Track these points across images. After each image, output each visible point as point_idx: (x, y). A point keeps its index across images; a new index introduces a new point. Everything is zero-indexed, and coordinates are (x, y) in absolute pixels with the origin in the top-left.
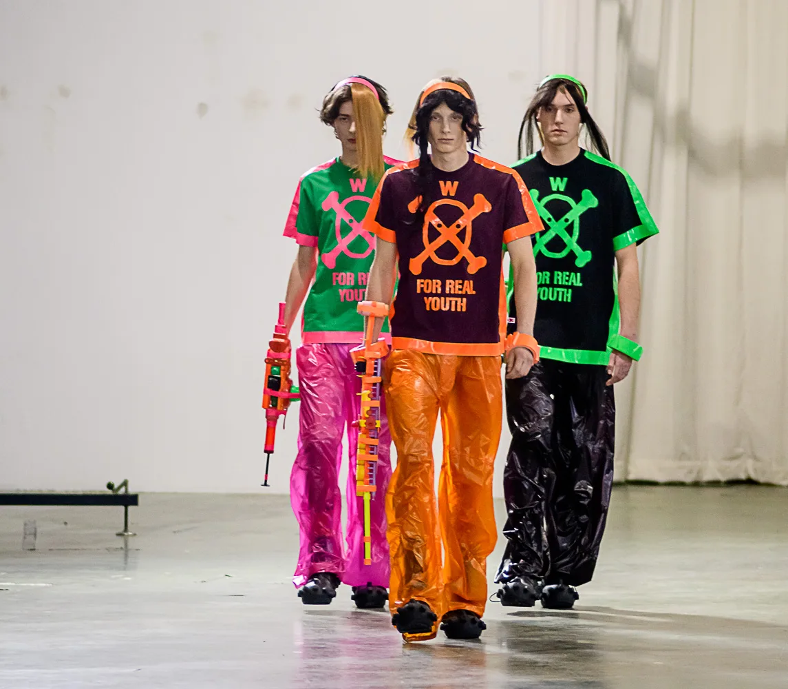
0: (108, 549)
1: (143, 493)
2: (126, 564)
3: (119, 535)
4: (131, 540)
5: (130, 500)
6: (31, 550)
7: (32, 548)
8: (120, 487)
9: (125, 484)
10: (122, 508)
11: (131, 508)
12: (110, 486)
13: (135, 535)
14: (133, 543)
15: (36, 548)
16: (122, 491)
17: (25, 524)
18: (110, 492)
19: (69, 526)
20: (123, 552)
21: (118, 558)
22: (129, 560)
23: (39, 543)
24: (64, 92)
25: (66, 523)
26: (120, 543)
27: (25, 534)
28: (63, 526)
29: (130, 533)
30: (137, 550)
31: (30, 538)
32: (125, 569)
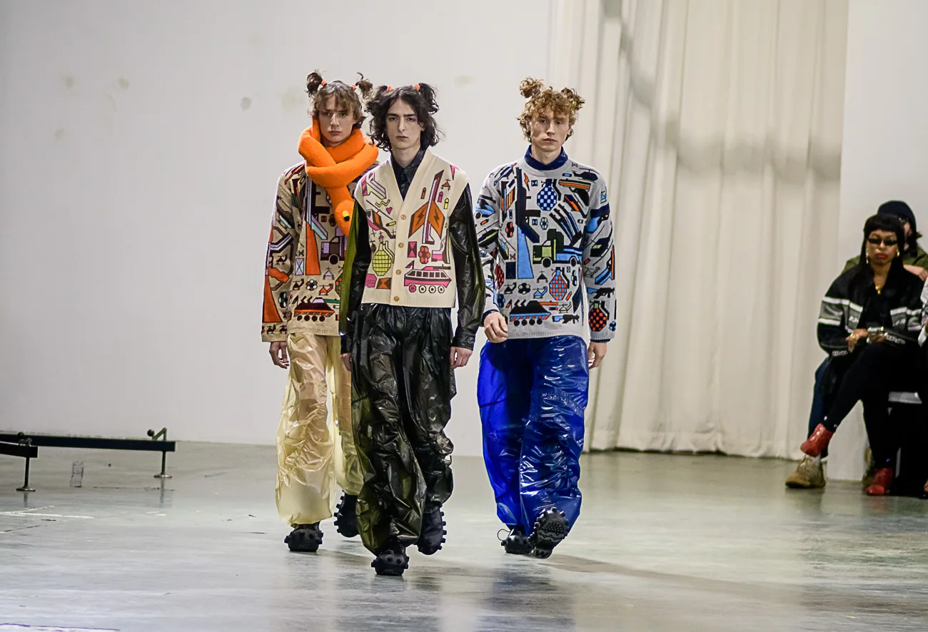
0: (146, 489)
1: (178, 441)
2: (162, 502)
3: (156, 477)
4: (167, 482)
5: (168, 447)
6: (80, 487)
7: (79, 485)
8: (159, 435)
9: (164, 431)
10: (161, 453)
11: (168, 453)
12: (150, 433)
13: (171, 477)
14: (168, 484)
15: (82, 485)
16: (161, 438)
17: (74, 465)
18: (150, 438)
19: (112, 467)
20: (159, 491)
21: (156, 497)
22: (165, 499)
23: (86, 480)
24: (124, 84)
25: (110, 465)
26: (157, 484)
27: (74, 473)
28: (108, 467)
29: (166, 476)
30: (172, 490)
31: (77, 477)
32: (160, 506)
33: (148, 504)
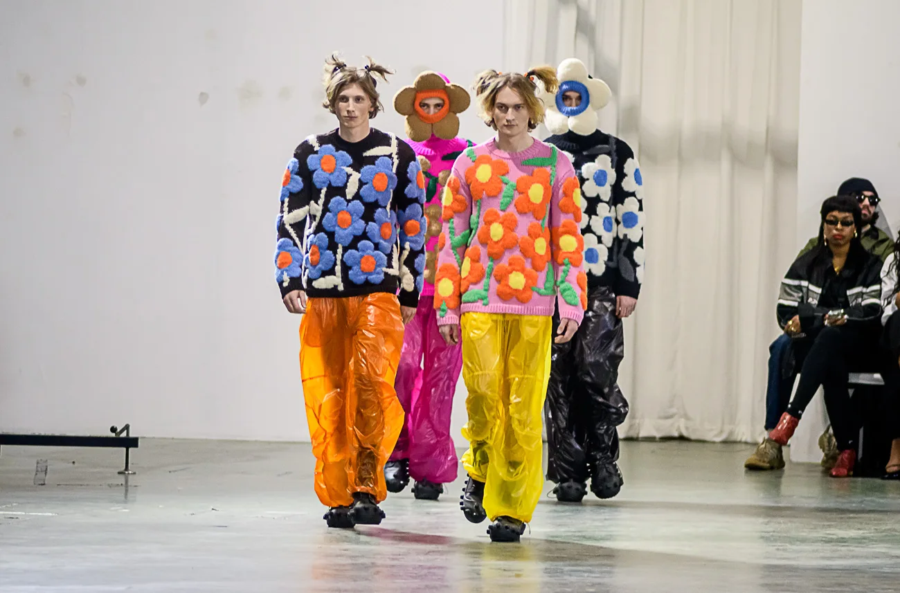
0: (110, 486)
1: (143, 438)
2: (126, 496)
3: (119, 473)
4: (130, 477)
5: (131, 443)
6: (42, 485)
7: (43, 483)
8: (122, 431)
9: (127, 427)
10: (124, 449)
11: (131, 450)
12: (113, 430)
13: (135, 473)
14: (132, 480)
15: (46, 482)
16: (124, 435)
17: (38, 463)
18: (113, 435)
19: (76, 464)
20: (123, 488)
21: (120, 493)
22: (129, 495)
23: (49, 477)
24: (81, 81)
25: (74, 463)
26: (121, 480)
27: (37, 471)
28: (71, 465)
29: (130, 472)
30: (136, 486)
31: (41, 475)
32: (126, 499)
33: (111, 500)
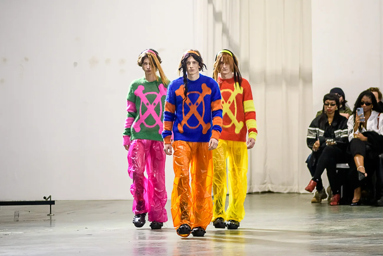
0: (44, 220)
1: (57, 200)
2: (51, 224)
3: (48, 215)
4: (52, 217)
5: (52, 203)
7: (17, 220)
8: (48, 198)
9: (50, 197)
10: (49, 205)
11: (52, 205)
12: (45, 198)
13: (54, 215)
14: (53, 218)
15: (19, 220)
16: (49, 200)
17: (15, 212)
18: (45, 200)
19: (30, 212)
20: (50, 221)
21: (48, 223)
22: (52, 223)
23: (20, 218)
24: (26, 59)
25: (29, 212)
26: (49, 218)
27: (15, 216)
28: (28, 212)
29: (52, 214)
30: (55, 220)
31: (17, 217)
32: (51, 227)
33: (46, 226)
